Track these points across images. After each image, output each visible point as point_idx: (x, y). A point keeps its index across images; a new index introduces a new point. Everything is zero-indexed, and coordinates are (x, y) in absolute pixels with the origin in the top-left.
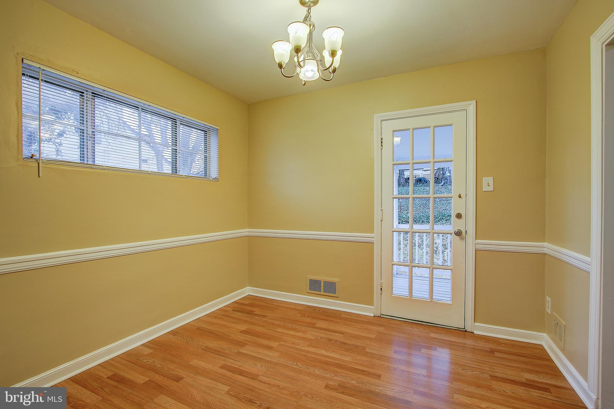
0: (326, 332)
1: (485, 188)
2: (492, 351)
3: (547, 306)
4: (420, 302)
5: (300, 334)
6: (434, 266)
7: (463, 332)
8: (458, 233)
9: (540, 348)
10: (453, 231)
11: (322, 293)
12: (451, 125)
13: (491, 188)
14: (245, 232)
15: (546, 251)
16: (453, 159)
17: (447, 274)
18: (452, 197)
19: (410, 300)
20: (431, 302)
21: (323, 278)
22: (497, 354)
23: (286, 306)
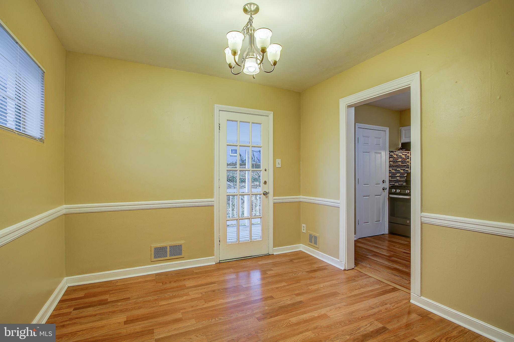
0: (202, 287)
1: (278, 166)
2: (291, 260)
3: (303, 229)
4: (245, 244)
5: (185, 298)
6: (252, 217)
7: (268, 256)
8: (265, 194)
9: (301, 252)
10: (262, 193)
11: (168, 257)
12: (260, 124)
13: (280, 166)
14: (63, 209)
15: (301, 200)
16: (261, 145)
17: (258, 221)
18: (261, 171)
19: (239, 244)
20: (251, 243)
21: (167, 244)
22: (295, 261)
23: (134, 281)
